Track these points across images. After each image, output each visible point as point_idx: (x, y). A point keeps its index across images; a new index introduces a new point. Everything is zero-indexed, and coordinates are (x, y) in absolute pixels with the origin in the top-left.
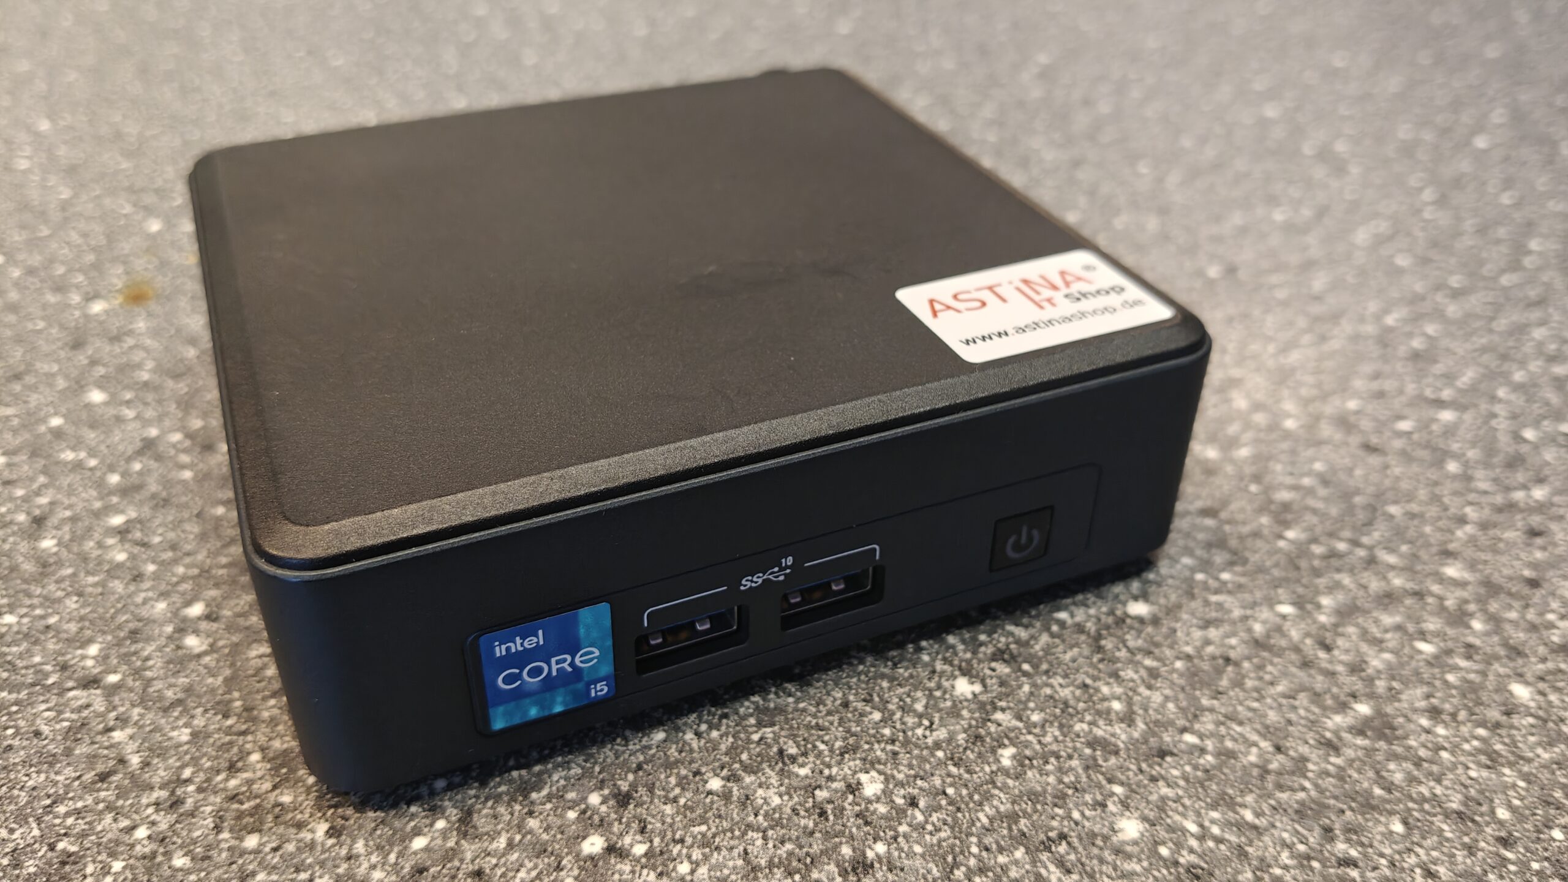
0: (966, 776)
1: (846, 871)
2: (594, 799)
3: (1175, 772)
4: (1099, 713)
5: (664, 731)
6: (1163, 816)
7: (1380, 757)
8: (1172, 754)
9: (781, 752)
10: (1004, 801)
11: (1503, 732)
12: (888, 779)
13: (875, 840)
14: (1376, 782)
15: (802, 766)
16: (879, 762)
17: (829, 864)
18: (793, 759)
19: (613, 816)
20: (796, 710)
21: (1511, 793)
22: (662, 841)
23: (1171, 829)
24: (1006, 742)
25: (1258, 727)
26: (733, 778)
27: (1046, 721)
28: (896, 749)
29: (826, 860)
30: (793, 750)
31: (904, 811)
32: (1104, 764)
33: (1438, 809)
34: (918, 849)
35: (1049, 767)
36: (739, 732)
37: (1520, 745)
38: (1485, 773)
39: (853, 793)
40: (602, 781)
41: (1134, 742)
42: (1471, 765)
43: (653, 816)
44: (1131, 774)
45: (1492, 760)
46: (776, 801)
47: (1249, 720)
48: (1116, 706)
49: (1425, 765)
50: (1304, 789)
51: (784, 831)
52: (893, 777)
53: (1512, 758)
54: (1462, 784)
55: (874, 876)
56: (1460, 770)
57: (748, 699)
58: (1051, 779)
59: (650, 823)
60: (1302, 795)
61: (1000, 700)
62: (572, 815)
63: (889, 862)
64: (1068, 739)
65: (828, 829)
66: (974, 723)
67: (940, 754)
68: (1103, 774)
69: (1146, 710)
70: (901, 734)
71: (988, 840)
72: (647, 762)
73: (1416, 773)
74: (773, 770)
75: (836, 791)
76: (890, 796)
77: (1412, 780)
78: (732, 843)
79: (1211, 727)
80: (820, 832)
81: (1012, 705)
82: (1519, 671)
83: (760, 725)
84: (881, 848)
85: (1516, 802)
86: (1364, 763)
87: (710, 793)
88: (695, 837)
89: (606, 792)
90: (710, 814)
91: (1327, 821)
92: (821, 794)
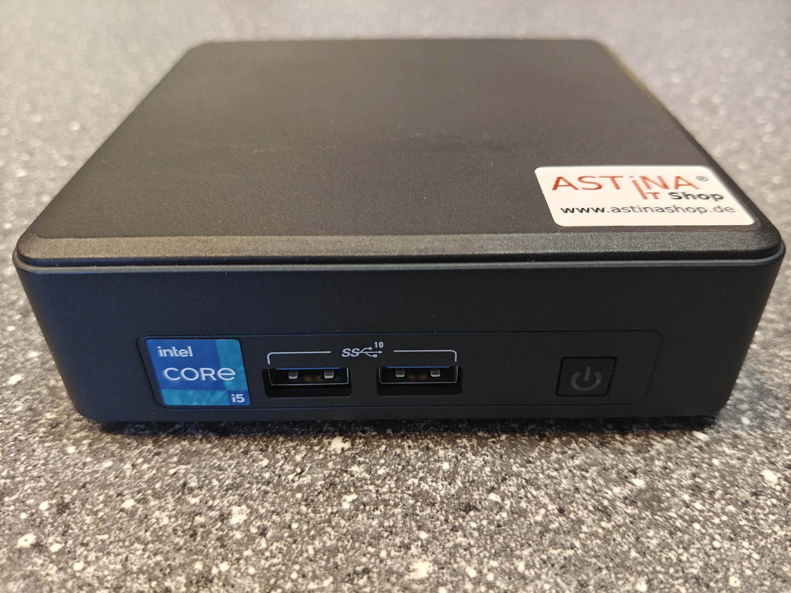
0: (312, 515)
1: (191, 582)
2: (44, 506)
3: (474, 525)
4: (430, 471)
5: (113, 461)
6: (452, 561)
7: (643, 524)
8: (476, 509)
9: (185, 484)
10: (332, 537)
11: (750, 510)
12: (253, 511)
13: (223, 560)
14: (635, 546)
15: (195, 496)
16: (251, 499)
17: (180, 575)
18: (191, 490)
19: (50, 520)
20: (209, 453)
21: (746, 564)
22: (73, 543)
23: (454, 573)
24: (352, 489)
25: (551, 492)
26: (144, 501)
27: (388, 474)
28: (269, 489)
29: (180, 573)
30: (193, 484)
31: (254, 539)
32: (420, 514)
33: (681, 574)
34: (252, 571)
35: (377, 513)
36: (162, 467)
37: (762, 522)
38: (727, 545)
39: (222, 521)
40: (55, 493)
41: (448, 497)
42: (717, 537)
43: (76, 523)
44: (439, 523)
45: (735, 535)
46: (166, 521)
47: (546, 485)
48: (446, 466)
49: (679, 534)
50: (573, 547)
51: (160, 546)
52: (257, 511)
53: (752, 533)
54: (706, 553)
55: (210, 589)
56: (706, 541)
57: (179, 443)
58: (375, 523)
59: (72, 529)
60: (570, 552)
61: (360, 456)
62: (24, 516)
63: (226, 579)
64: (399, 491)
65: (193, 548)
66: (334, 472)
67: (299, 496)
68: (416, 521)
69: (467, 472)
70: (277, 478)
71: (308, 569)
72: (90, 483)
73: (670, 541)
74: (173, 498)
75: (211, 518)
76: (249, 526)
77: (664, 546)
78: (120, 550)
79: (513, 489)
80: (186, 549)
81: (367, 460)
82: (773, 460)
83: (179, 462)
84: (224, 567)
85: (748, 572)
86: (628, 528)
87: (122, 510)
88: (96, 543)
89: (54, 501)
90: (115, 526)
91: (585, 578)
92: (199, 520)
